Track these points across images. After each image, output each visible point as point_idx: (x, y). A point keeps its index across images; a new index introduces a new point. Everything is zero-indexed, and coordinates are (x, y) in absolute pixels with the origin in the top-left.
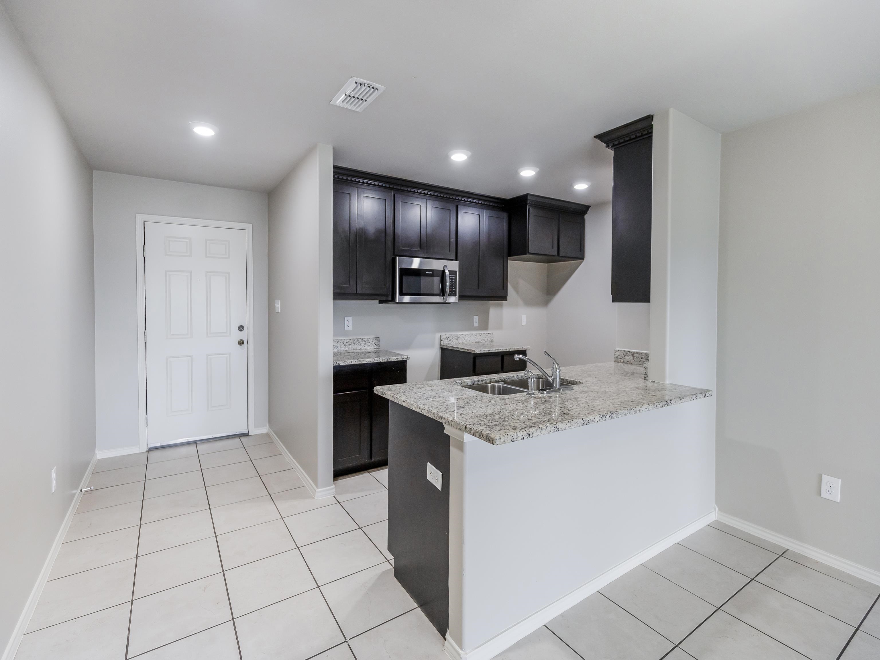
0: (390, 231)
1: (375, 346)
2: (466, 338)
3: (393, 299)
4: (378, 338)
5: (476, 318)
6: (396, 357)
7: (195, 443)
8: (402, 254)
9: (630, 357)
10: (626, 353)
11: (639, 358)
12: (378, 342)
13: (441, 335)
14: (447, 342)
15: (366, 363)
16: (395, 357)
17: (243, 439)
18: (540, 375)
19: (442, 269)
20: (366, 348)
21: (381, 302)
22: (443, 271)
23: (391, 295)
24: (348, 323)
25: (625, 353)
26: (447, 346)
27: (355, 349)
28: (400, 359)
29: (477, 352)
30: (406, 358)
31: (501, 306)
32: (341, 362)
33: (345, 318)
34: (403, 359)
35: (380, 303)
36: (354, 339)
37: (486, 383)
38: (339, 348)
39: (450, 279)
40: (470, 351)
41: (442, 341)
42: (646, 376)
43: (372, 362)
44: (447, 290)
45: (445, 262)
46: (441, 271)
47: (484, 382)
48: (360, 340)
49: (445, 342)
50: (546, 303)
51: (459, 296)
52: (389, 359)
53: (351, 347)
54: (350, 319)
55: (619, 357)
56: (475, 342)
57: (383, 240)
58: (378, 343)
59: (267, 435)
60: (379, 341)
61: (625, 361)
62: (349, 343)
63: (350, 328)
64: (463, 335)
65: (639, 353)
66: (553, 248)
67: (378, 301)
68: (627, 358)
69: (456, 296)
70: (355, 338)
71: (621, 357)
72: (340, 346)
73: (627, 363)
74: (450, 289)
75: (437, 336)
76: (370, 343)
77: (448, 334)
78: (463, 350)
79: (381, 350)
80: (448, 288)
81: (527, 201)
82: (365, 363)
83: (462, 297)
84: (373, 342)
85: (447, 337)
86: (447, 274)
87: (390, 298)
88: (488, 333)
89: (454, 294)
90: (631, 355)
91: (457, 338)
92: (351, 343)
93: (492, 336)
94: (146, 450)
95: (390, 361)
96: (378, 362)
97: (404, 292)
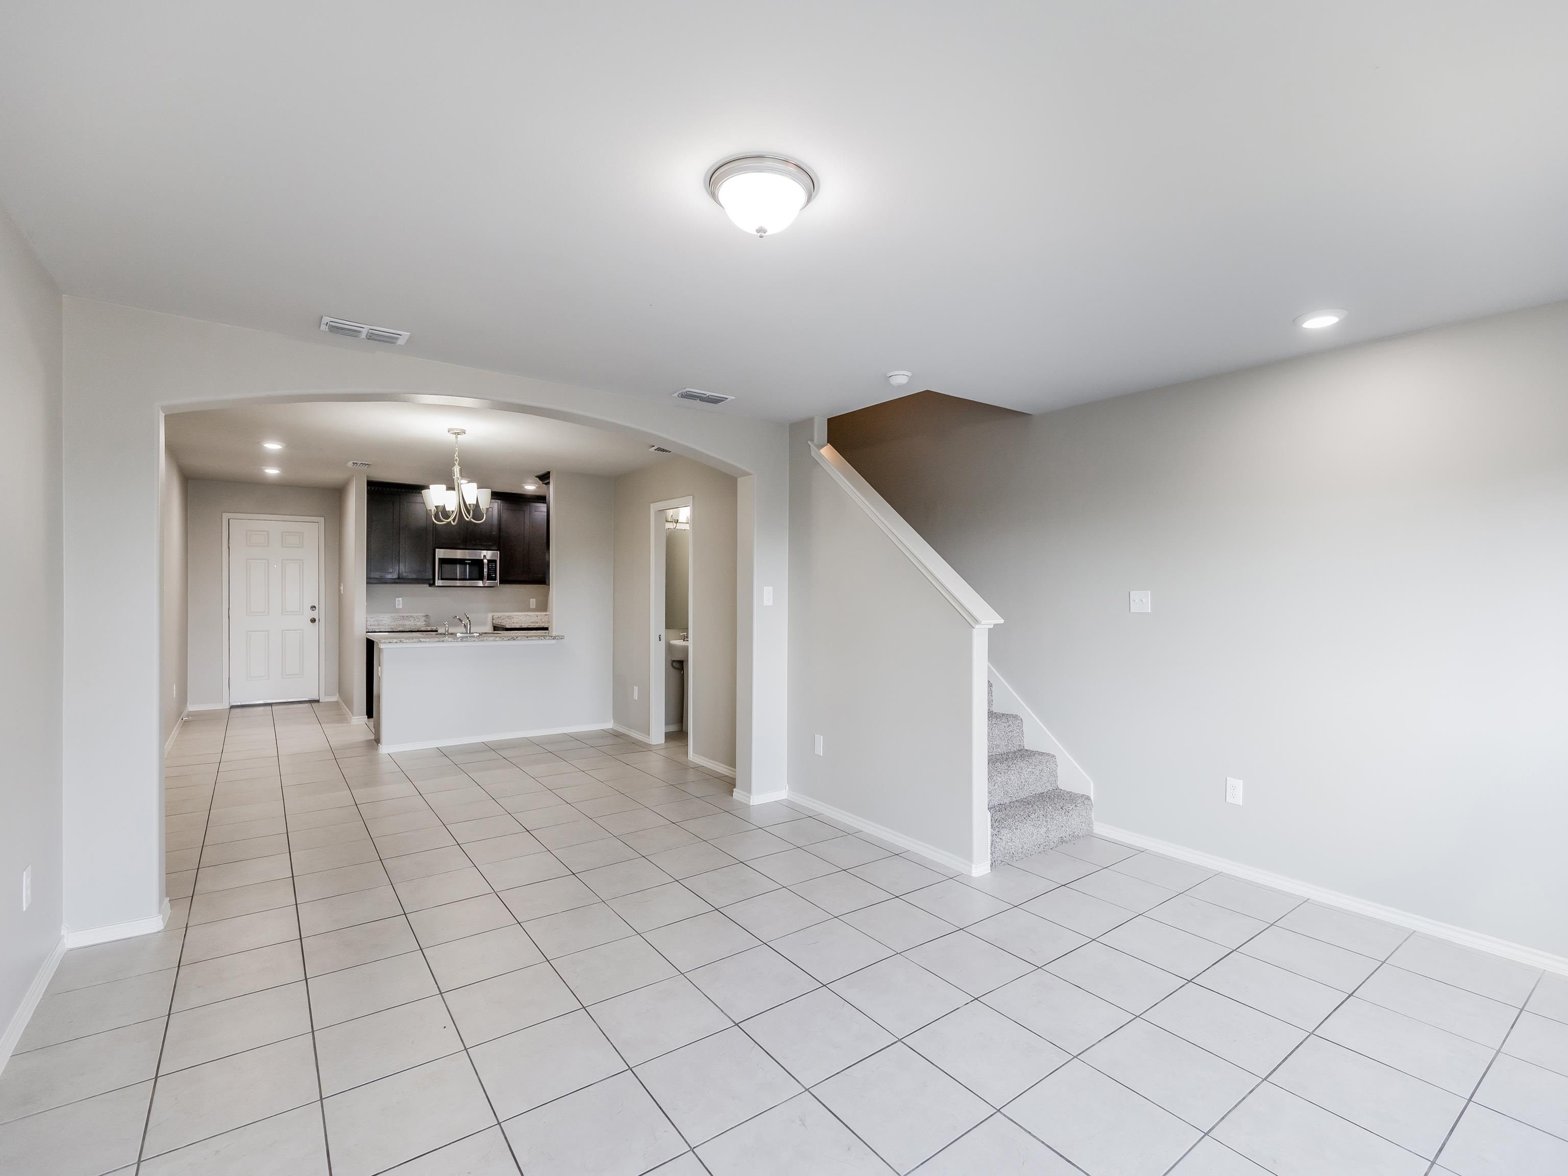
1: (425, 623)
2: (521, 618)
3: (434, 583)
4: (428, 615)
5: (534, 600)
7: (271, 704)
13: (493, 615)
14: (500, 621)
17: (314, 705)
22: (480, 560)
23: (432, 580)
24: (398, 602)
35: (421, 587)
36: (403, 616)
39: (488, 566)
44: (484, 575)
45: (480, 552)
48: (409, 617)
51: (502, 581)
53: (401, 622)
54: (401, 599)
59: (337, 702)
62: (398, 619)
63: (400, 607)
64: (517, 616)
67: (419, 585)
69: (496, 580)
74: (488, 574)
75: (490, 615)
76: (419, 619)
77: (500, 614)
85: (500, 617)
86: (485, 562)
87: (431, 582)
88: (546, 614)
89: (494, 579)
91: (510, 618)
92: (401, 619)
94: (228, 707)
97: (444, 577)
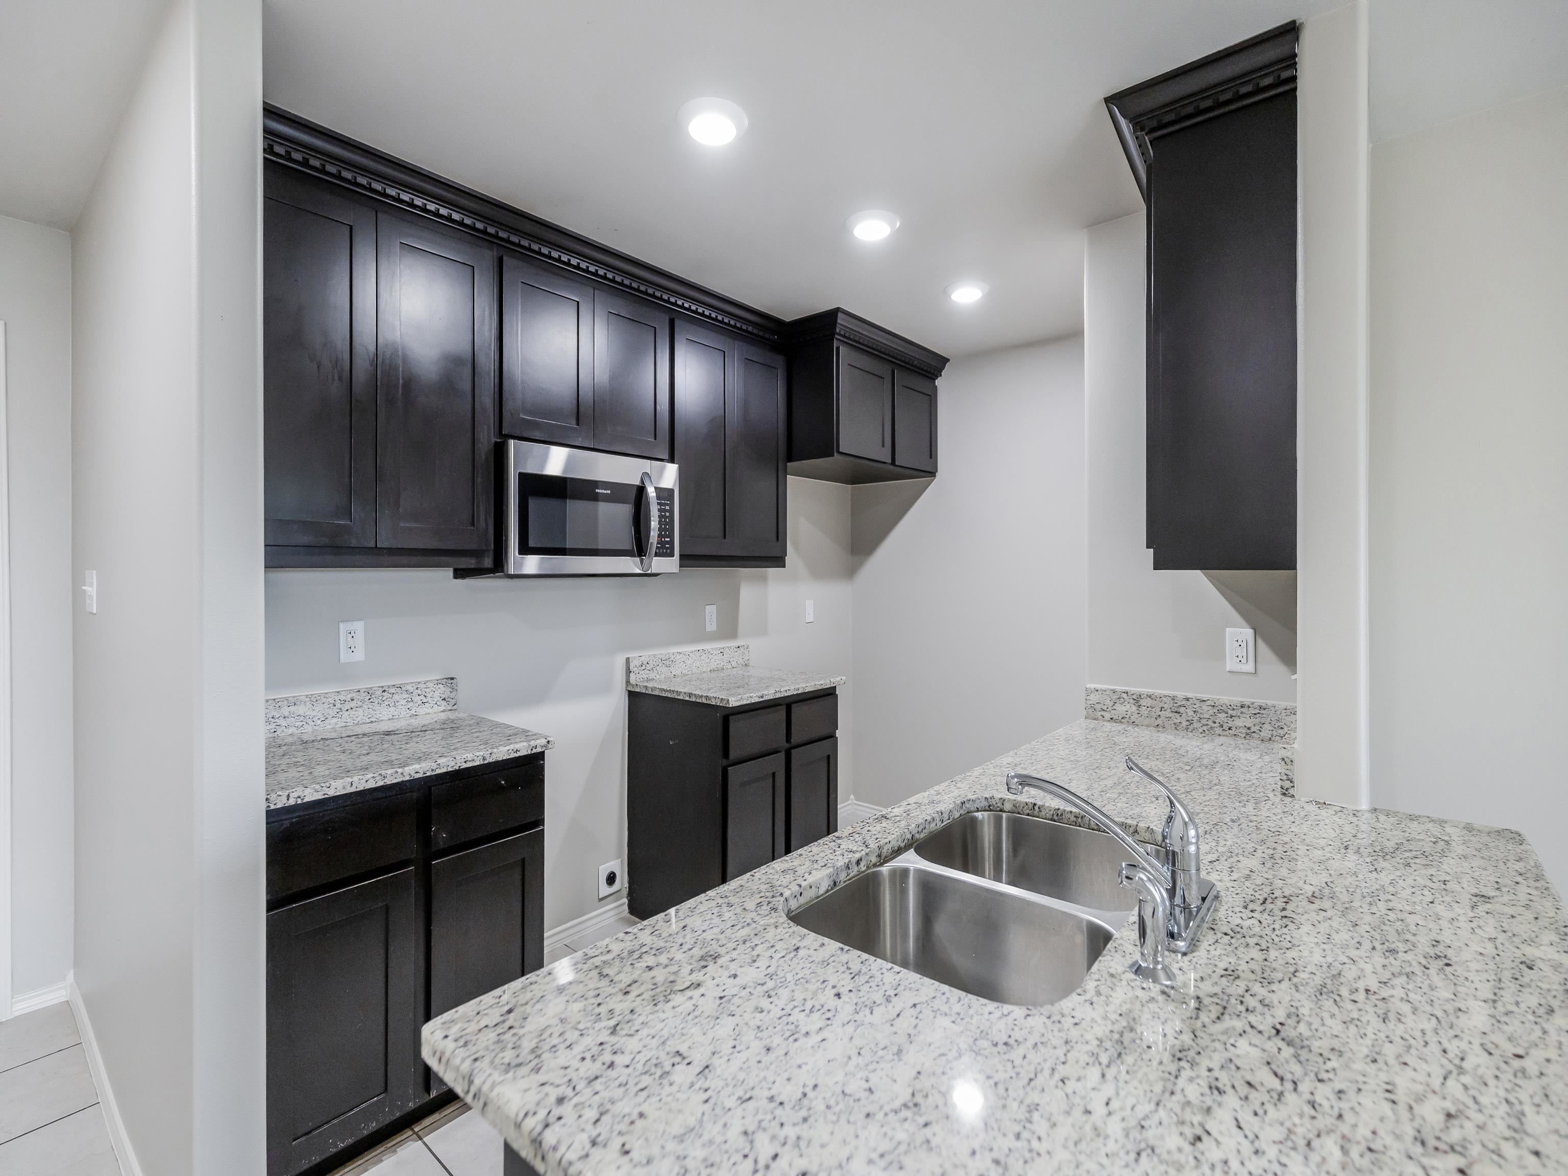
0: (487, 362)
1: (444, 703)
2: (689, 661)
3: (498, 566)
4: (452, 679)
5: (711, 611)
6: (512, 747)
8: (526, 435)
9: (1128, 706)
10: (1119, 697)
11: (1154, 710)
12: (451, 692)
13: (628, 660)
14: (645, 676)
15: (407, 778)
16: (508, 748)
18: (993, 801)
19: (637, 482)
20: (413, 712)
21: (460, 573)
22: (641, 490)
23: (491, 552)
24: (350, 639)
25: (1115, 697)
26: (646, 687)
27: (373, 720)
28: (523, 748)
29: (734, 702)
30: (545, 746)
31: (764, 579)
32: (307, 792)
33: (341, 625)
34: (534, 751)
35: (456, 577)
36: (371, 688)
37: (868, 868)
38: (319, 722)
39: (659, 510)
40: (713, 700)
41: (632, 675)
42: (1287, 784)
43: (428, 774)
44: (651, 541)
45: (646, 465)
46: (635, 488)
47: (863, 866)
48: (392, 690)
49: (639, 676)
50: (850, 571)
51: (682, 557)
52: (487, 756)
53: (361, 715)
54: (359, 626)
55: (1098, 707)
56: (710, 671)
57: (467, 386)
58: (452, 695)
59: (63, 1013)
60: (453, 689)
61: (1115, 717)
62: (353, 704)
63: (359, 655)
64: (681, 656)
65: (1153, 696)
66: (883, 446)
67: (450, 572)
68: (1121, 709)
69: (673, 556)
70: (375, 684)
71: (1105, 708)
72: (320, 715)
73: (1122, 722)
74: (660, 536)
75: (620, 661)
76: (425, 696)
77: (646, 655)
78: (693, 699)
79: (462, 715)
80: (654, 535)
81: (835, 328)
82: (403, 782)
83: (687, 560)
84: (437, 694)
85: (645, 663)
86: (652, 497)
87: (488, 562)
88: (739, 644)
89: (668, 551)
90: (1131, 701)
91: (667, 663)
92: (363, 701)
93: (746, 652)
95: (491, 760)
96: (450, 769)
97: (532, 543)
